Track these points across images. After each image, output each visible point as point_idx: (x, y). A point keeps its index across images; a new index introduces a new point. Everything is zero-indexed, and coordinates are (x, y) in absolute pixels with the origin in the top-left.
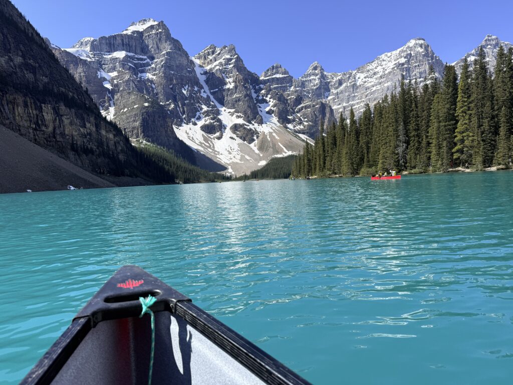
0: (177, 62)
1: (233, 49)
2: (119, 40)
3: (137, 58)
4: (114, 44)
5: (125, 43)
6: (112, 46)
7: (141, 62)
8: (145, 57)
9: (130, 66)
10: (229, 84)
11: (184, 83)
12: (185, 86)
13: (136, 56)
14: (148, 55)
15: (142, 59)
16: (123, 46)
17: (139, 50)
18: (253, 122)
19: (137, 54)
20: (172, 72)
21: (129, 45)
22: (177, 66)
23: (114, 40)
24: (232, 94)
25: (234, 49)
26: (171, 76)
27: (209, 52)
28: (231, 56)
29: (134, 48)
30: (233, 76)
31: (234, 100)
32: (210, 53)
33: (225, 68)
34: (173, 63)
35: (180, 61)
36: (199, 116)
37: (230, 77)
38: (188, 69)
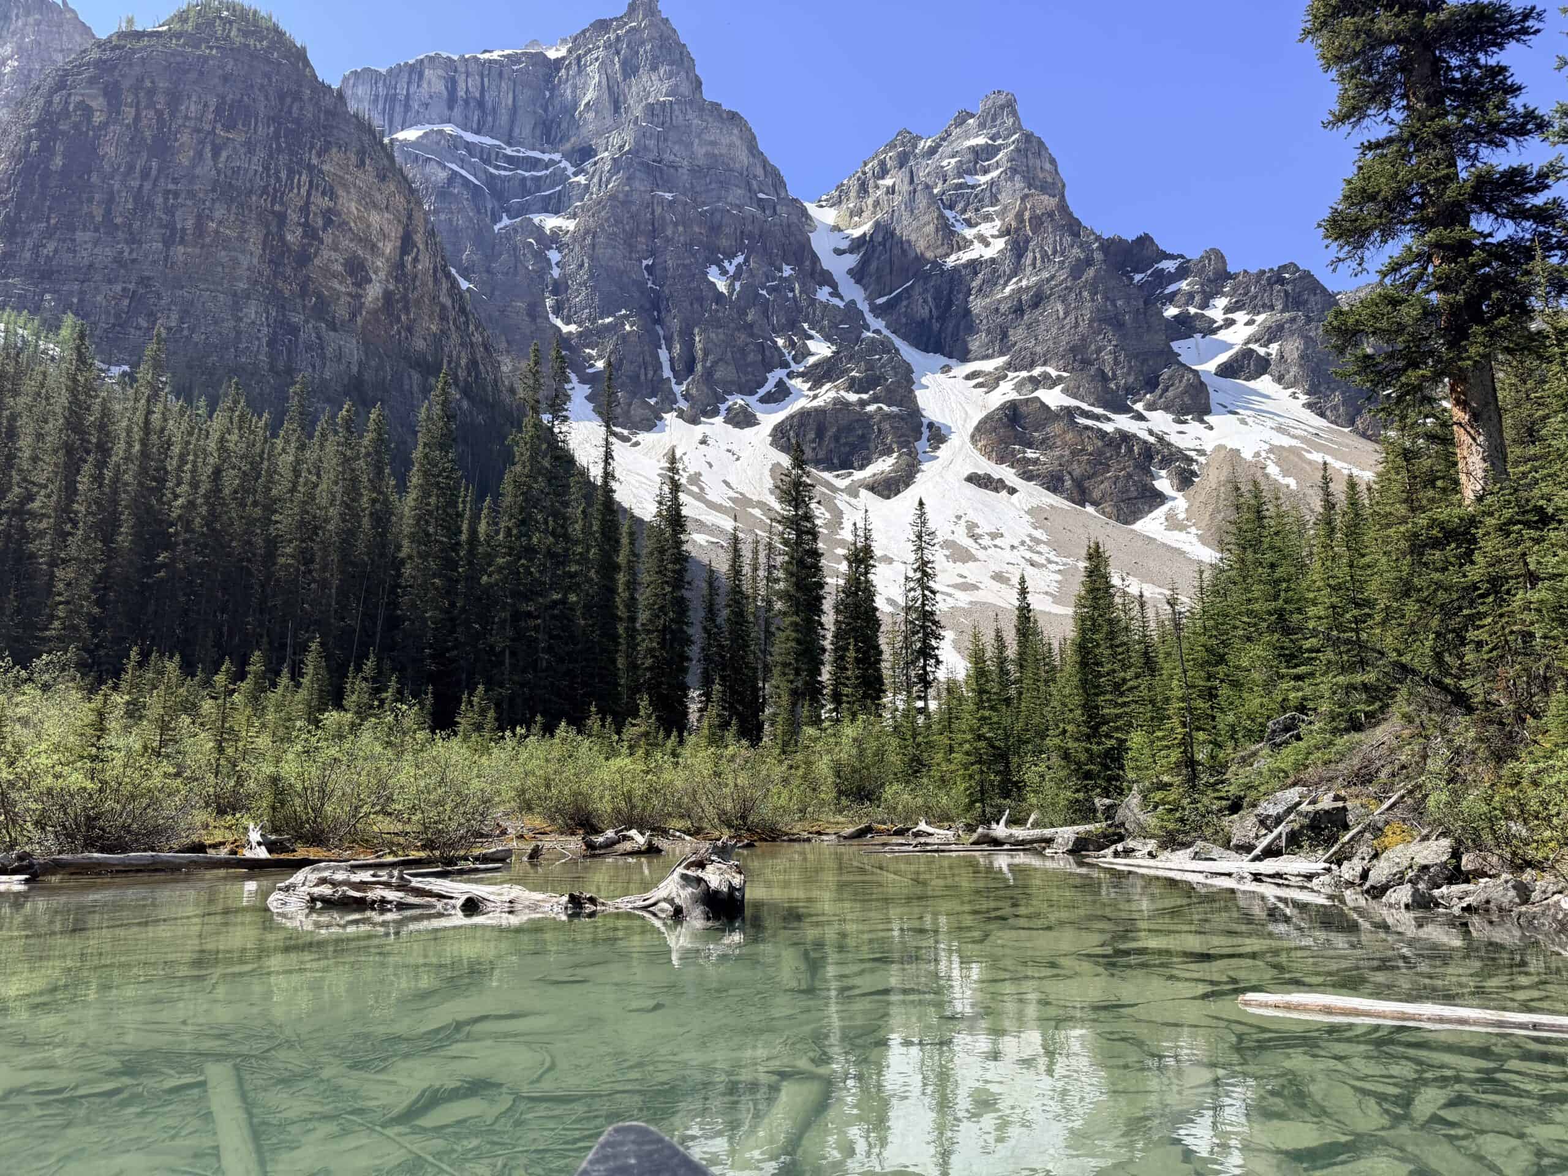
0: (700, 151)
1: (1002, 107)
2: (434, 82)
3: (510, 159)
4: (408, 96)
5: (461, 93)
6: (399, 109)
7: (527, 174)
8: (557, 157)
9: (455, 173)
10: (976, 244)
11: (724, 243)
12: (731, 256)
13: (509, 151)
14: (568, 146)
15: (534, 164)
16: (451, 108)
17: (525, 128)
18: (1139, 407)
19: (520, 144)
20: (669, 196)
21: (481, 104)
22: (696, 171)
23: (409, 83)
24: (992, 281)
25: (1010, 106)
26: (658, 210)
27: (883, 163)
28: (993, 139)
29: (504, 119)
30: (1002, 214)
31: (1003, 308)
32: (889, 163)
33: (960, 186)
34: (675, 154)
35: (714, 143)
36: (780, 384)
37: (988, 218)
38: (761, 195)
